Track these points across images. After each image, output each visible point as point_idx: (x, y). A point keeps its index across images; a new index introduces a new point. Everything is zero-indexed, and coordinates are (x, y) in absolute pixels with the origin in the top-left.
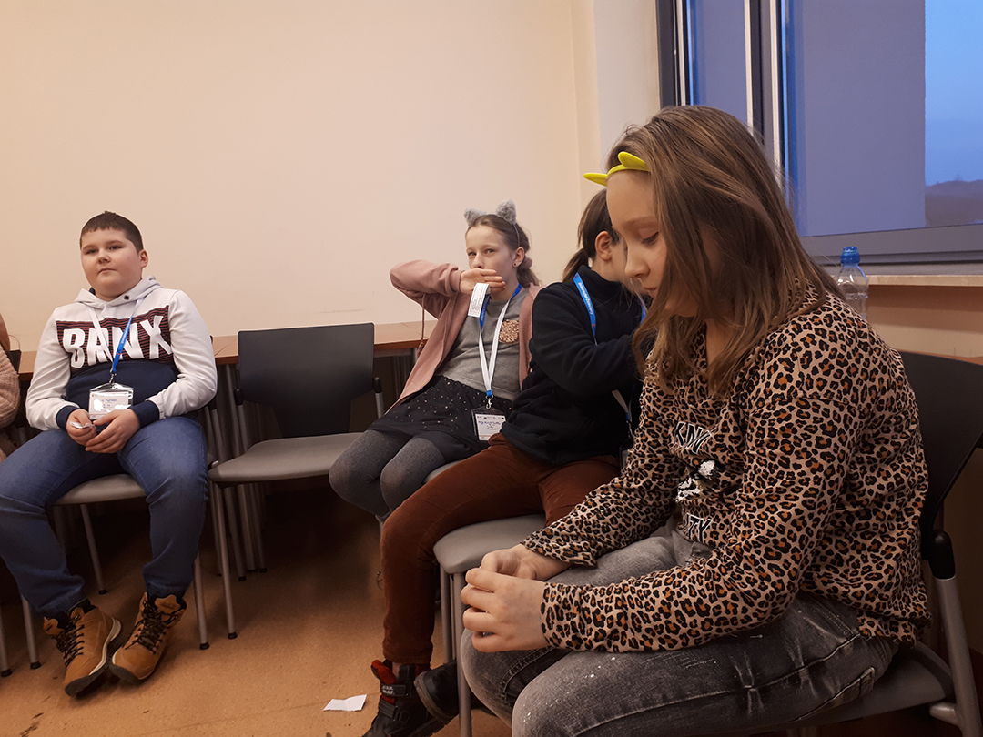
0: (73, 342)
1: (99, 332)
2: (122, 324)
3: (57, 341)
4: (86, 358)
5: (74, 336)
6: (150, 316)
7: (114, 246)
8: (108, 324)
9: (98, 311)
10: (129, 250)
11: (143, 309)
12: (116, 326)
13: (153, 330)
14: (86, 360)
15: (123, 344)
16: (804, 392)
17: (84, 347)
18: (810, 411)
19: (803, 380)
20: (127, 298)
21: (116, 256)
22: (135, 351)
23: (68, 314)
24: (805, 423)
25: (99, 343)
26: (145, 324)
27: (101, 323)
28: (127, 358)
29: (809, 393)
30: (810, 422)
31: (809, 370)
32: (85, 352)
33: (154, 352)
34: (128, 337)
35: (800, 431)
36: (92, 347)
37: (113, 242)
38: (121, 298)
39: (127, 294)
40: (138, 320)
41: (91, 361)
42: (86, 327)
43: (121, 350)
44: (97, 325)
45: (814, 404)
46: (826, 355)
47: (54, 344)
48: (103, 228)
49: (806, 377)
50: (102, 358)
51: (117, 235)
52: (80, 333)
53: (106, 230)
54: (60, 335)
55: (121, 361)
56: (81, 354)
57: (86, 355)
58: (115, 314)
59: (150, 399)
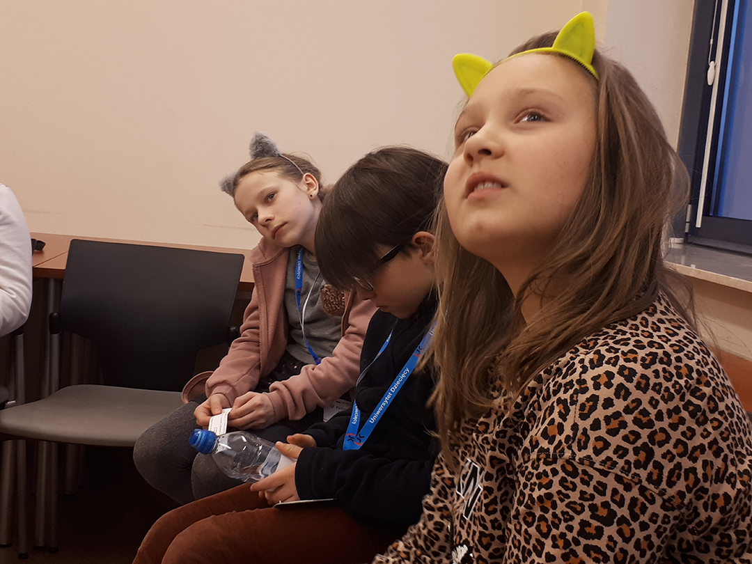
16: (573, 453)
18: (577, 481)
19: (575, 434)
24: (568, 496)
29: (580, 455)
30: (574, 496)
31: (587, 424)
35: (561, 506)
45: (585, 472)
46: (620, 405)
49: (580, 431)
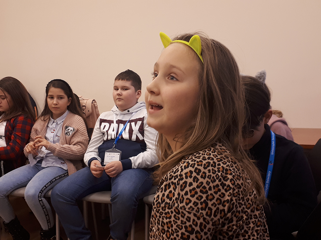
0: (104, 129)
1: (114, 125)
2: (124, 122)
3: (99, 127)
4: (108, 136)
5: (105, 126)
6: (136, 121)
7: (125, 89)
8: (119, 122)
9: (117, 115)
10: (132, 90)
11: (135, 117)
12: (122, 123)
13: (136, 128)
14: (108, 137)
15: (122, 132)
17: (107, 131)
20: (128, 111)
21: (125, 93)
22: (126, 136)
23: (105, 116)
25: (113, 130)
26: (133, 124)
27: (116, 121)
28: (122, 138)
32: (107, 134)
33: (134, 138)
34: (125, 129)
36: (110, 132)
37: (125, 87)
38: (126, 112)
39: (129, 110)
40: (130, 121)
41: (109, 138)
42: (110, 122)
43: (121, 134)
44: (115, 122)
47: (98, 128)
48: (122, 80)
50: (113, 137)
51: (127, 84)
52: (107, 125)
53: (123, 80)
54: (100, 125)
55: (120, 139)
56: (106, 135)
57: (108, 135)
58: (123, 118)
59: (130, 158)
